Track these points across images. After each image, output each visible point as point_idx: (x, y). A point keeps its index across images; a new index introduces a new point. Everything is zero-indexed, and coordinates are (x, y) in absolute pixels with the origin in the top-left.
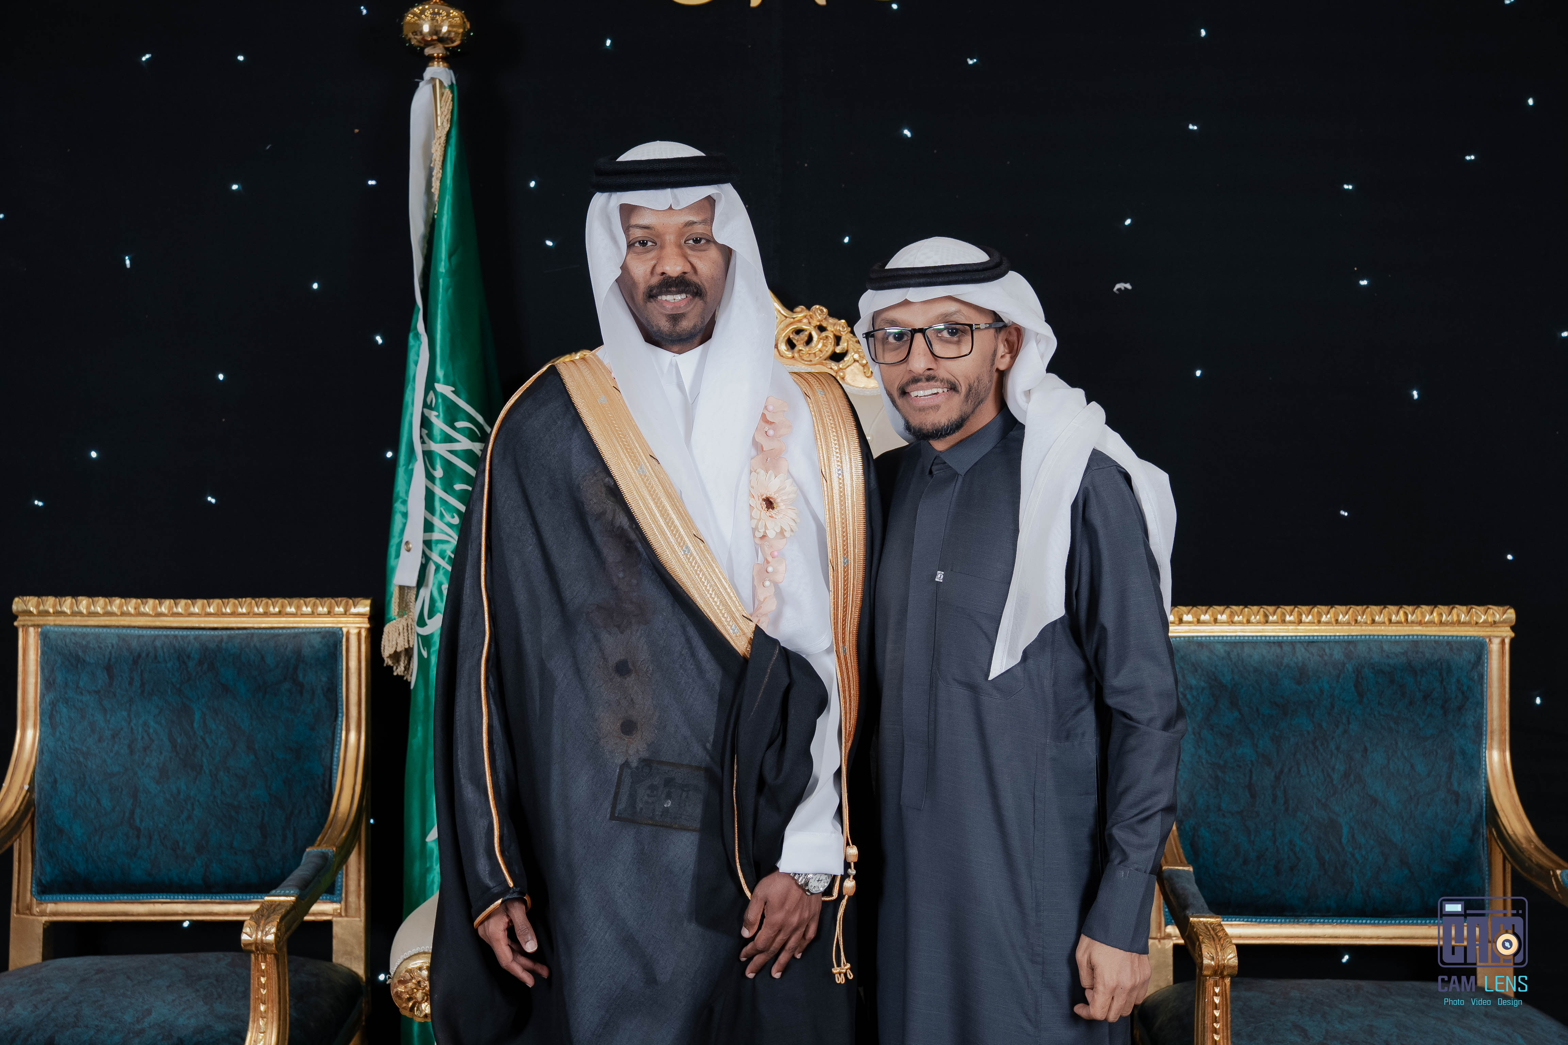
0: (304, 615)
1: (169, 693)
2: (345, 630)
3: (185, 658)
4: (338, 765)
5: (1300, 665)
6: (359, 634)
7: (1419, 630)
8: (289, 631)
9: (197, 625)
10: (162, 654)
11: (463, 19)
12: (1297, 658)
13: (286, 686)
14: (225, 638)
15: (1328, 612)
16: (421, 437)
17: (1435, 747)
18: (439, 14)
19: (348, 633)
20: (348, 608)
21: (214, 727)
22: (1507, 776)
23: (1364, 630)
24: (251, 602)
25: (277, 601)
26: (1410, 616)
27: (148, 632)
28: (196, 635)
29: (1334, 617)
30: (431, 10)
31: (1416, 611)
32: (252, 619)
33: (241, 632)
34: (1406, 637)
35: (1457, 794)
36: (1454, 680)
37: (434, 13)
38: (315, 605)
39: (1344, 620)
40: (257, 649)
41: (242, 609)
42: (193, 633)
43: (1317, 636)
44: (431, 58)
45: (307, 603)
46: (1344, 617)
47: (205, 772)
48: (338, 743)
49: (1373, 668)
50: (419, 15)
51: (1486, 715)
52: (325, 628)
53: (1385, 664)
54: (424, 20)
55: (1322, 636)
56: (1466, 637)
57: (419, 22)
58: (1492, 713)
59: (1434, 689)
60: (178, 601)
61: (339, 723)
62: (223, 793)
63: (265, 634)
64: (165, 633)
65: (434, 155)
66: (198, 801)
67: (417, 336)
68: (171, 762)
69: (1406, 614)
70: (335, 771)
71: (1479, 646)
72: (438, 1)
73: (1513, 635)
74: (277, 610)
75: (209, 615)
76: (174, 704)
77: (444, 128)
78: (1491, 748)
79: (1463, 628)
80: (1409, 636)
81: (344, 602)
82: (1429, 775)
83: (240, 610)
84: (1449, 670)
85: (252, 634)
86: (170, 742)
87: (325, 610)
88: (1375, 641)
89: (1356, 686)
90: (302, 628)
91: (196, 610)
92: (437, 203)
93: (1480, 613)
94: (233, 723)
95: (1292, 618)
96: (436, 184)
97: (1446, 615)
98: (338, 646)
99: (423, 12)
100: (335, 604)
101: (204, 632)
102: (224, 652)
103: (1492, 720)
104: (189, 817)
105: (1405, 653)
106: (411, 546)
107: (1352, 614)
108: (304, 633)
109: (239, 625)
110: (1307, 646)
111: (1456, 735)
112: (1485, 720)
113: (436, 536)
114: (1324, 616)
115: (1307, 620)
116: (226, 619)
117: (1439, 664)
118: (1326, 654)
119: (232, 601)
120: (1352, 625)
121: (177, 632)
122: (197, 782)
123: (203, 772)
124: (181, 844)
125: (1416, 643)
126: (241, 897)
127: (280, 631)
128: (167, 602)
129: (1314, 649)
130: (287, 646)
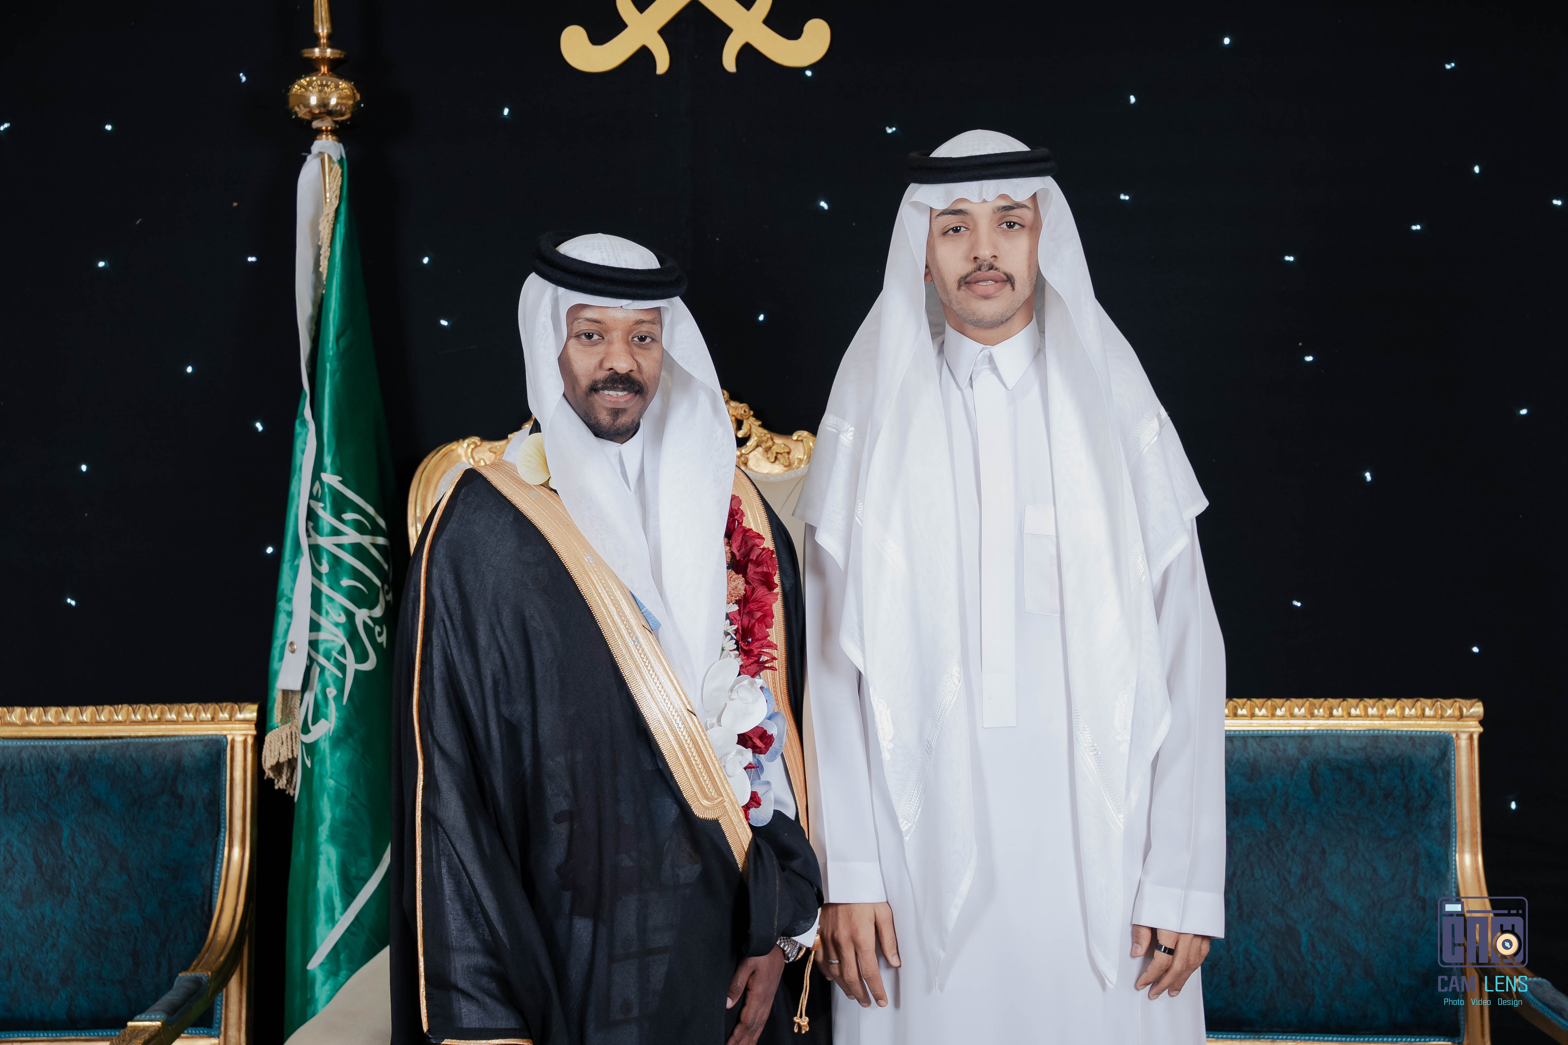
0: (185, 722)
1: (36, 808)
2: (229, 738)
3: (54, 770)
4: (219, 885)
5: (1251, 761)
6: (245, 741)
7: (1380, 724)
8: (168, 739)
9: (68, 734)
10: (28, 767)
11: (353, 90)
12: (1248, 753)
13: (165, 798)
14: (98, 748)
15: (1282, 706)
16: (307, 530)
17: (1398, 849)
18: (328, 86)
19: (233, 740)
20: (233, 715)
21: (83, 844)
22: (1479, 881)
23: (1321, 725)
24: (128, 709)
25: (157, 708)
26: (1370, 710)
27: (14, 743)
28: (67, 745)
29: (1289, 710)
30: (319, 82)
31: (1377, 704)
32: (129, 727)
33: (116, 741)
34: (1367, 732)
35: (1423, 900)
36: (1416, 777)
37: (322, 85)
38: (197, 711)
39: (1299, 713)
40: (133, 759)
41: (117, 716)
42: (63, 742)
43: (1271, 731)
44: (319, 132)
45: (189, 709)
46: (1300, 710)
47: (73, 895)
48: (220, 861)
49: (1330, 765)
50: (306, 87)
51: (1455, 815)
52: (208, 735)
53: (1342, 760)
54: (311, 92)
55: (1276, 731)
56: (1431, 732)
57: (305, 94)
58: (1462, 813)
59: (1395, 787)
60: (47, 709)
61: (222, 838)
62: (92, 917)
63: (143, 743)
64: (32, 743)
65: (322, 232)
66: (65, 927)
67: (304, 423)
68: (35, 884)
69: (1366, 708)
70: (216, 891)
71: (1444, 742)
72: (326, 72)
73: (1481, 729)
74: (156, 717)
75: (83, 723)
76: (41, 820)
77: (333, 205)
78: (1462, 852)
79: (1427, 722)
80: (1369, 730)
81: (229, 707)
82: (1392, 879)
83: (116, 717)
84: (1411, 766)
85: (128, 744)
86: (35, 862)
87: (209, 716)
88: (1332, 736)
89: (1311, 784)
90: (183, 736)
91: (68, 719)
92: (325, 283)
93: (1444, 706)
94: (105, 841)
95: (1244, 712)
96: (324, 263)
97: (1408, 708)
98: (222, 755)
99: (310, 84)
100: (220, 710)
101: (76, 742)
102: (96, 763)
103: (1462, 821)
104: (54, 945)
105: (1364, 749)
106: (295, 647)
107: (1309, 707)
108: (185, 742)
109: (115, 734)
110: (1260, 741)
111: (1420, 836)
112: (1454, 821)
113: (322, 636)
114: (1278, 710)
115: (1260, 714)
116: (99, 728)
117: (1400, 760)
118: (1279, 750)
119: (107, 708)
120: (1308, 719)
121: (45, 743)
122: (64, 906)
123: (70, 894)
124: (44, 975)
125: (1375, 739)
126: (109, 1033)
127: (159, 740)
128: (36, 710)
129: (1266, 744)
130: (166, 755)
